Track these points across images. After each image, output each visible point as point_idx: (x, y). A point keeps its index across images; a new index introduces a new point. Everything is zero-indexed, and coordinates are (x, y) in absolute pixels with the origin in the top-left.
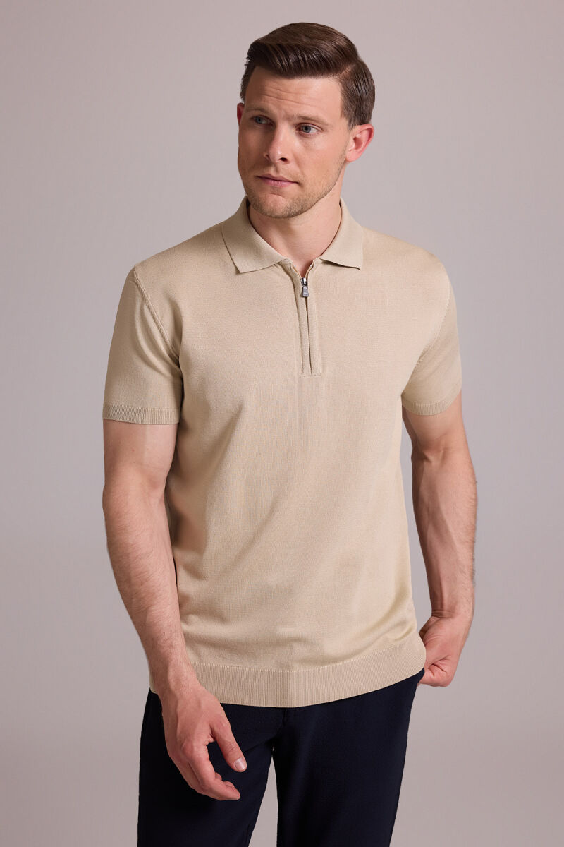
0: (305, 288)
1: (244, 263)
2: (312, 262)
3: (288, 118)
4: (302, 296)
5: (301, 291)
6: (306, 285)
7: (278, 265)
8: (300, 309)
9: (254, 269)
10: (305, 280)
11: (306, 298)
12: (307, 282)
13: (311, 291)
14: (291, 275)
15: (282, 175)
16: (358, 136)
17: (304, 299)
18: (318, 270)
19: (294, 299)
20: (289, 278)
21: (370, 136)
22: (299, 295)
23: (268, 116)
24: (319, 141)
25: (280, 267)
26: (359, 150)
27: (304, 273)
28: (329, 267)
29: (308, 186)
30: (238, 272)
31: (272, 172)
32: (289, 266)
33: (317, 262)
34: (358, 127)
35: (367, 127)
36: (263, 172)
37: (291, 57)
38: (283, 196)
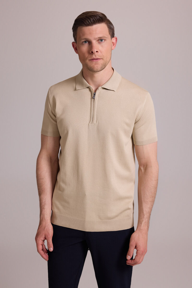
2: (99, 87)
3: (95, 39)
5: (93, 97)
6: (95, 95)
8: (92, 102)
9: (81, 89)
10: (95, 93)
13: (96, 97)
15: (97, 57)
16: (113, 41)
19: (91, 99)
20: (90, 92)
21: (116, 40)
23: (88, 40)
24: (104, 43)
26: (114, 46)
27: (95, 91)
29: (105, 59)
30: (76, 89)
31: (94, 57)
32: (91, 88)
34: (113, 39)
35: (115, 38)
36: (91, 58)
37: (92, 19)
38: (99, 64)
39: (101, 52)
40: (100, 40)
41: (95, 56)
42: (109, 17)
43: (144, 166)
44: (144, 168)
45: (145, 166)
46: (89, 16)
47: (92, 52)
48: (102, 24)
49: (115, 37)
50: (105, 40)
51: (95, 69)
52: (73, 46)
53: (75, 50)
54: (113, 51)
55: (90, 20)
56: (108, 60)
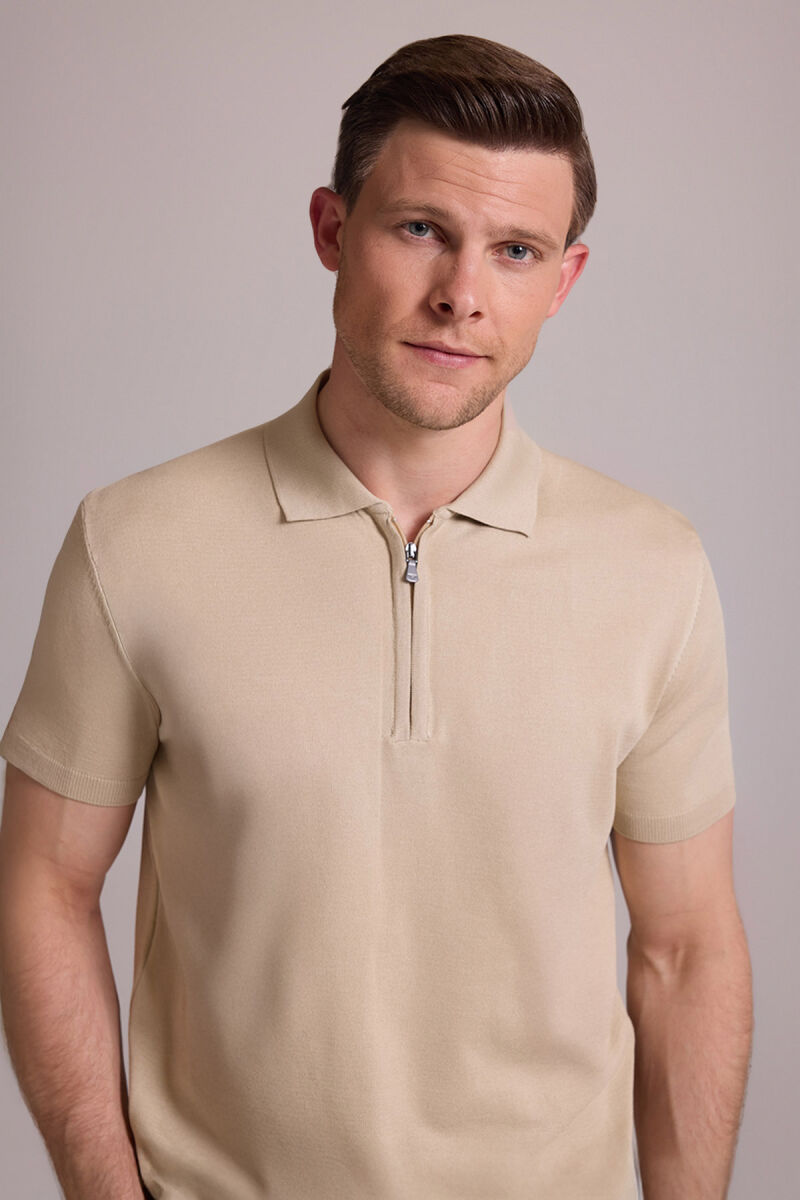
0: (412, 564)
1: (297, 504)
2: (431, 514)
4: (404, 579)
5: (403, 571)
6: (415, 558)
7: (362, 513)
8: (398, 603)
9: (316, 517)
10: (413, 548)
11: (412, 584)
12: (416, 553)
13: (423, 572)
14: (388, 536)
15: (467, 346)
17: (407, 587)
18: (442, 532)
19: (389, 584)
20: (382, 542)
21: (579, 266)
22: (398, 576)
23: (444, 225)
25: (367, 518)
27: (413, 537)
28: (465, 526)
30: (283, 519)
31: (446, 336)
32: (385, 517)
33: (442, 515)
35: (579, 251)
36: (425, 336)
38: (456, 386)
39: (495, 322)
40: (514, 247)
41: (457, 336)
42: (593, 127)
43: (675, 950)
44: (673, 960)
45: (681, 954)
46: (500, 80)
47: (446, 308)
48: (556, 156)
49: (584, 246)
50: (539, 256)
51: (427, 412)
52: (316, 211)
53: (323, 244)
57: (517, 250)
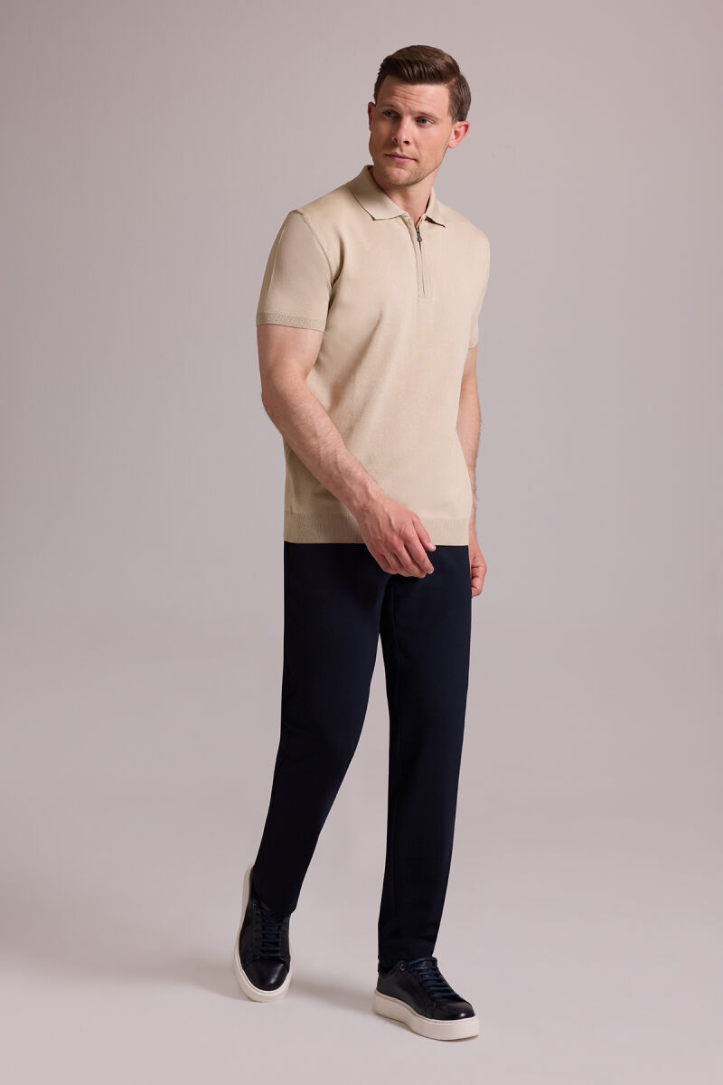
1: (376, 213)
2: (420, 218)
3: (411, 113)
4: (417, 240)
7: (399, 218)
8: (417, 250)
9: (384, 218)
11: (420, 242)
12: (419, 232)
14: (409, 226)
15: (405, 153)
16: (458, 129)
17: (418, 243)
19: (412, 243)
20: (407, 227)
21: (466, 131)
23: (396, 111)
24: (432, 130)
26: (458, 139)
29: (422, 162)
30: (373, 219)
31: (398, 151)
32: (407, 219)
33: (423, 218)
34: (458, 123)
35: (465, 123)
36: (392, 151)
37: (416, 69)
38: (405, 169)
39: (417, 146)
40: (423, 119)
41: (402, 150)
42: (463, 71)
47: (396, 141)
50: (434, 122)
52: (370, 111)
54: (449, 149)
55: (412, 67)
56: (430, 166)
57: (424, 121)
